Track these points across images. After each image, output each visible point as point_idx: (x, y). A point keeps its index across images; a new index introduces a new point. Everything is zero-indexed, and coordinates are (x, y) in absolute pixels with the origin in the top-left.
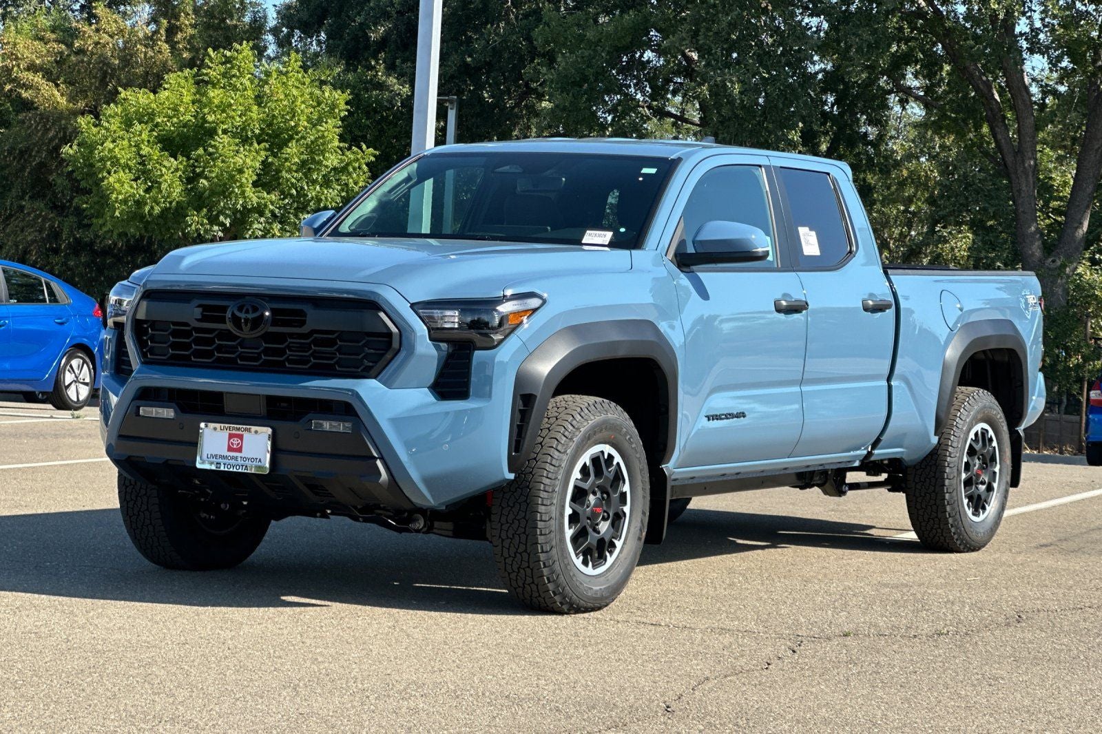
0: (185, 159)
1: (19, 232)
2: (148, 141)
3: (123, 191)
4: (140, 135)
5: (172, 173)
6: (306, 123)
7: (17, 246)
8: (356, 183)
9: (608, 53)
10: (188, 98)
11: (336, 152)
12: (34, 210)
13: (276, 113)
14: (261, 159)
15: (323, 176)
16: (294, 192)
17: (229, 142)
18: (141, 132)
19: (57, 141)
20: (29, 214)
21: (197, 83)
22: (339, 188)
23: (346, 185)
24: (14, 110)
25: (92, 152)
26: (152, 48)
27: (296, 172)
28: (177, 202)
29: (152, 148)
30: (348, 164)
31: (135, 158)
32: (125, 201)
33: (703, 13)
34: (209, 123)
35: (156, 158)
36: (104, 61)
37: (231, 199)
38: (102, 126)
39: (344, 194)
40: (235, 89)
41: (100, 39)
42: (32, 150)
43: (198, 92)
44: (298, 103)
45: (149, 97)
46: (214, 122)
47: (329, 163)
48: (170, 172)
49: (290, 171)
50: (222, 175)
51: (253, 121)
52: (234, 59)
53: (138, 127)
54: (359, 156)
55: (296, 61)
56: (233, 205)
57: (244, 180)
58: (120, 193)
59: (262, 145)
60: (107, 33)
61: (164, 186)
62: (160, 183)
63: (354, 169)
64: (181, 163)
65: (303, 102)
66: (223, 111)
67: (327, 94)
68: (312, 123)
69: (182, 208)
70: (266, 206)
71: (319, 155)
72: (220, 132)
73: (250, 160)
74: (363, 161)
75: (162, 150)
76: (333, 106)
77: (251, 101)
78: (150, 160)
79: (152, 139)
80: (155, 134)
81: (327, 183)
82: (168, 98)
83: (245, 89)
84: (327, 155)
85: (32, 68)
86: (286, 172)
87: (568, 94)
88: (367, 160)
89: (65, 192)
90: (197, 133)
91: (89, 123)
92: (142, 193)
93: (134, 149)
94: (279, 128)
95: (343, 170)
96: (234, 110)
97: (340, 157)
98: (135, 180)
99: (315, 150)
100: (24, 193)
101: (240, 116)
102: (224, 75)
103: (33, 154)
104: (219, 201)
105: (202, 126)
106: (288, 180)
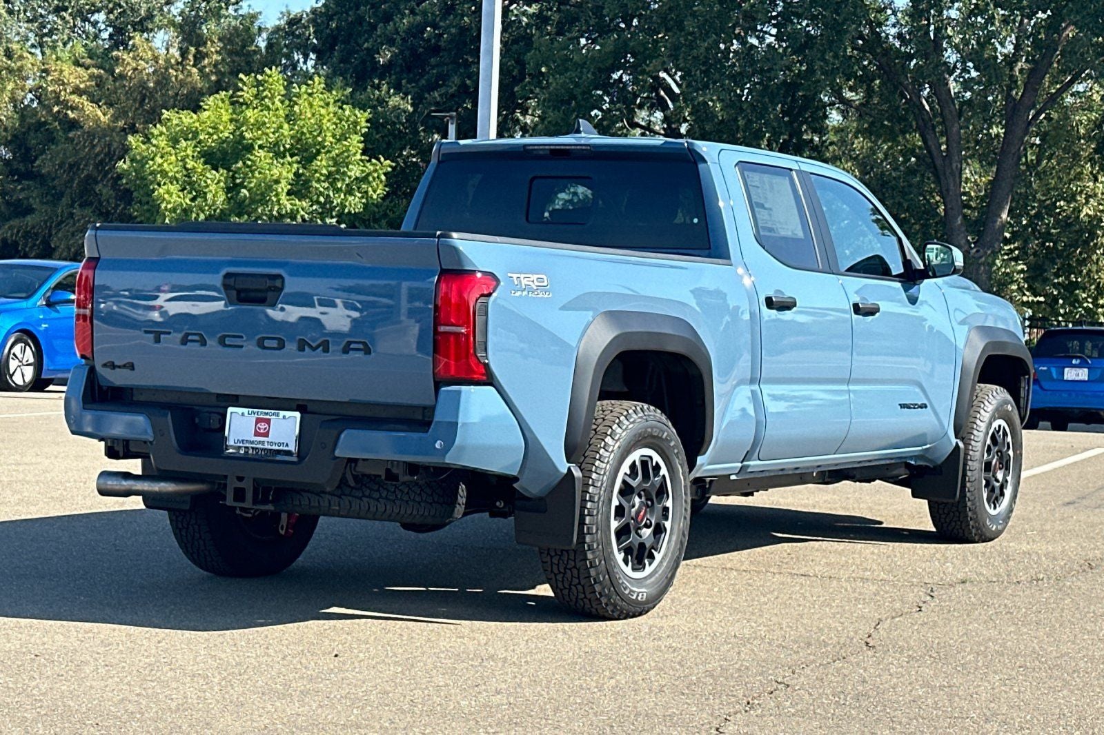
0: (225, 171)
1: (70, 237)
2: (193, 157)
3: (172, 201)
4: (185, 151)
5: (216, 184)
6: (331, 139)
7: (70, 250)
8: (375, 191)
9: (593, 74)
10: (226, 117)
11: (358, 164)
12: (84, 217)
13: (305, 130)
14: (293, 171)
15: (347, 185)
16: (322, 199)
17: (265, 157)
18: (186, 148)
19: (102, 155)
20: (79, 220)
21: (232, 103)
22: (360, 195)
23: (366, 192)
24: (61, 128)
25: (143, 166)
26: (182, 72)
27: (324, 182)
28: (221, 210)
29: (196, 162)
30: (368, 175)
31: (181, 171)
32: (174, 210)
33: (682, 40)
34: (247, 140)
35: (200, 170)
36: (143, 85)
37: (268, 206)
38: (151, 143)
39: (364, 201)
40: (268, 109)
41: (138, 65)
42: (80, 164)
43: (234, 112)
44: (325, 121)
45: (192, 118)
46: (251, 139)
47: (352, 174)
48: (214, 183)
49: (318, 181)
50: (260, 185)
51: (285, 137)
52: (266, 82)
53: (183, 144)
54: (378, 168)
55: (320, 83)
56: (269, 211)
57: (280, 190)
58: (169, 202)
59: (295, 158)
60: (144, 60)
61: (209, 196)
62: (205, 193)
63: (374, 179)
64: (222, 175)
65: (329, 121)
66: (259, 129)
67: (347, 113)
68: (336, 139)
69: (225, 215)
70: (297, 210)
71: (343, 167)
72: (257, 148)
73: (284, 172)
74: (381, 172)
75: (205, 163)
76: (356, 123)
77: (282, 119)
78: (195, 172)
79: (195, 154)
80: (198, 149)
81: (349, 192)
82: (209, 117)
83: (277, 109)
84: (351, 167)
85: (77, 91)
86: (316, 182)
87: (559, 111)
88: (384, 171)
89: (110, 201)
90: (234, 149)
91: (138, 140)
92: (189, 203)
93: (181, 164)
94: (306, 143)
95: (365, 179)
96: (268, 128)
97: (361, 168)
98: (183, 190)
99: (340, 162)
100: (73, 202)
101: (273, 133)
102: (256, 97)
103: (81, 167)
104: (257, 209)
105: (239, 142)
106: (317, 188)
